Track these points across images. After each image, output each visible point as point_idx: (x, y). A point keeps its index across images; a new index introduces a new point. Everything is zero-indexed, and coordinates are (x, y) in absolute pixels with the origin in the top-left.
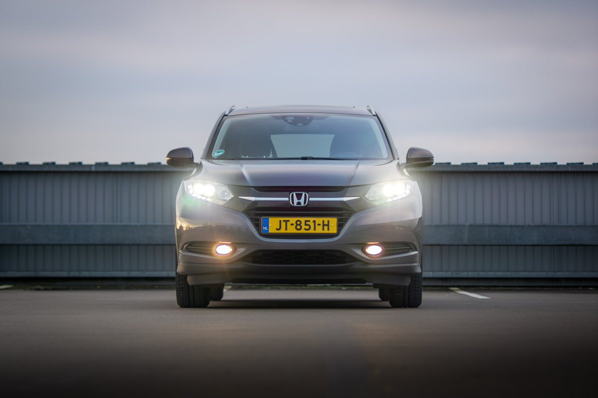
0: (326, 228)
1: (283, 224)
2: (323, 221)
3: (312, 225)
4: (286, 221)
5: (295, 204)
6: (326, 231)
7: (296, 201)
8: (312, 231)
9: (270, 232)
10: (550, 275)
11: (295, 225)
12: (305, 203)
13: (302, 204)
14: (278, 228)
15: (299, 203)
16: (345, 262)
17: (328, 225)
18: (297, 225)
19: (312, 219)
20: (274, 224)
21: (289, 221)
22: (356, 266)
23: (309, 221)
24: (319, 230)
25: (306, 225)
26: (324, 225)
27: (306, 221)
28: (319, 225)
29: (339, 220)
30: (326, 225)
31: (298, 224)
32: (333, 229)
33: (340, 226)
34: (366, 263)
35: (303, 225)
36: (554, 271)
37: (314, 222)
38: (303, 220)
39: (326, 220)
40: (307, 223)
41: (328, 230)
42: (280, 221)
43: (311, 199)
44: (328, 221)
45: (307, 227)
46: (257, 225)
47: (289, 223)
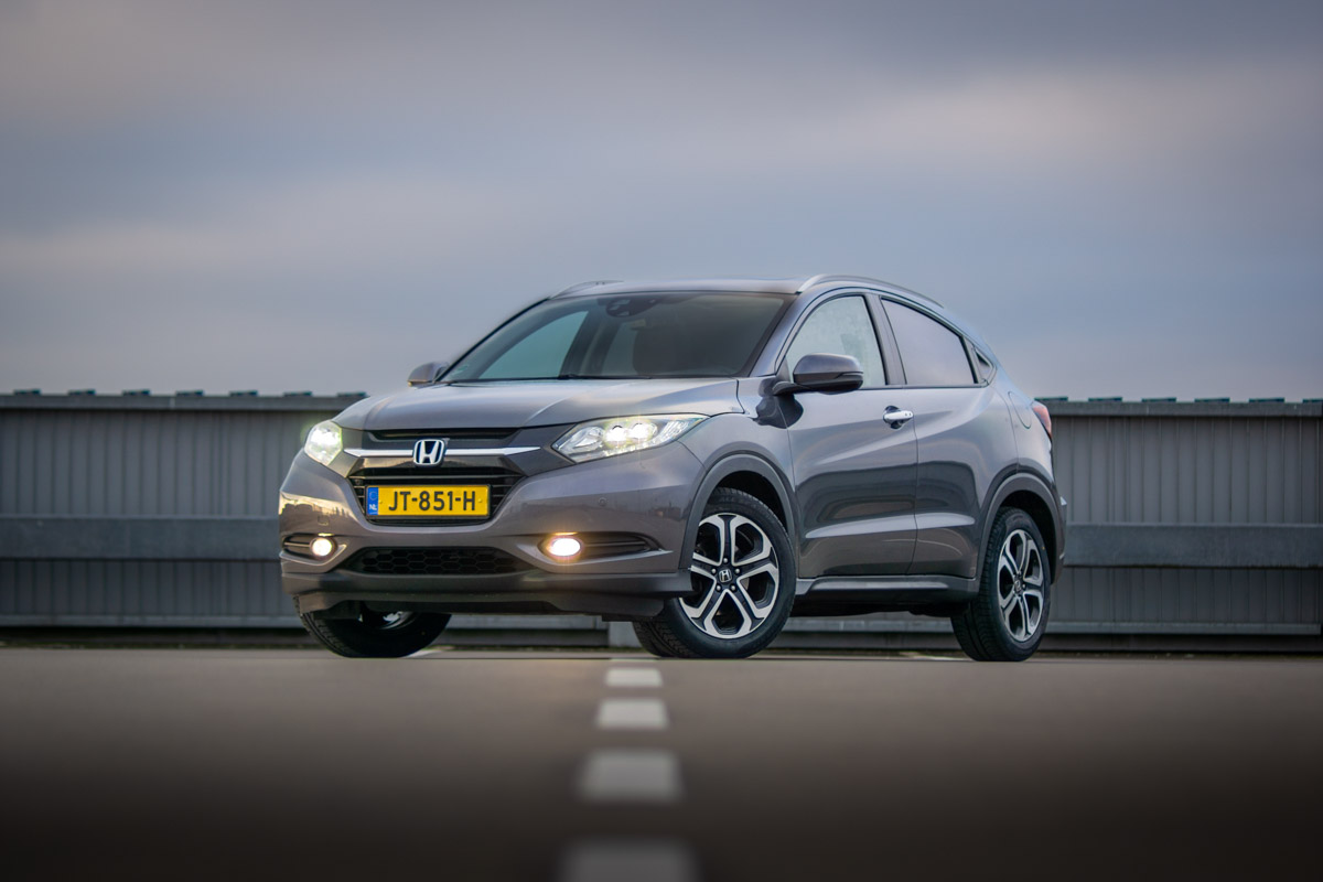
0: (469, 505)
1: (401, 499)
2: (465, 493)
3: (446, 499)
4: (405, 494)
5: (421, 460)
6: (469, 512)
7: (423, 455)
8: (446, 512)
9: (380, 513)
10: (1107, 627)
11: (419, 500)
12: (436, 460)
13: (432, 462)
14: (392, 506)
15: (427, 460)
16: (514, 570)
17: (473, 501)
18: (423, 500)
19: (446, 489)
20: (386, 500)
21: (409, 493)
22: (529, 579)
23: (442, 493)
24: (458, 510)
25: (436, 500)
26: (466, 500)
27: (437, 493)
28: (458, 499)
29: (492, 492)
30: (469, 500)
31: (424, 498)
32: (482, 509)
33: (495, 503)
34: (545, 571)
35: (431, 500)
36: (1114, 621)
37: (450, 494)
38: (431, 490)
39: (469, 489)
40: (439, 497)
41: (473, 509)
42: (396, 493)
43: (449, 452)
44: (474, 493)
45: (439, 505)
46: (362, 500)
47: (409, 498)
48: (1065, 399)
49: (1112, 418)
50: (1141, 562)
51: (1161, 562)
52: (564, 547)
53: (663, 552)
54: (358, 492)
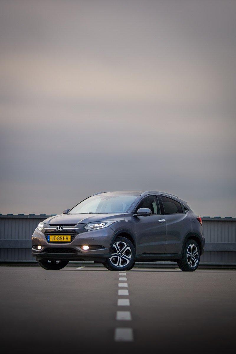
0: (67, 239)
1: (54, 238)
3: (62, 238)
4: (55, 237)
6: (67, 241)
7: (58, 229)
8: (62, 241)
9: (50, 241)
10: (217, 263)
13: (60, 231)
15: (59, 230)
16: (76, 252)
17: (68, 238)
19: (63, 236)
20: (51, 238)
22: (79, 254)
24: (65, 240)
26: (66, 238)
27: (61, 237)
28: (65, 238)
29: (71, 237)
31: (58, 238)
32: (69, 240)
33: (72, 239)
34: (82, 253)
35: (60, 238)
36: (219, 262)
37: (63, 237)
38: (60, 236)
39: (67, 236)
45: (61, 239)
46: (47, 238)
47: (56, 238)
48: (209, 217)
49: (219, 221)
50: (224, 250)
51: (228, 250)
52: (86, 248)
53: (105, 249)
54: (46, 236)
